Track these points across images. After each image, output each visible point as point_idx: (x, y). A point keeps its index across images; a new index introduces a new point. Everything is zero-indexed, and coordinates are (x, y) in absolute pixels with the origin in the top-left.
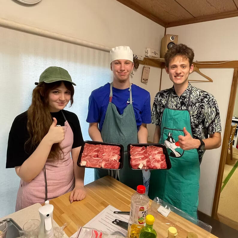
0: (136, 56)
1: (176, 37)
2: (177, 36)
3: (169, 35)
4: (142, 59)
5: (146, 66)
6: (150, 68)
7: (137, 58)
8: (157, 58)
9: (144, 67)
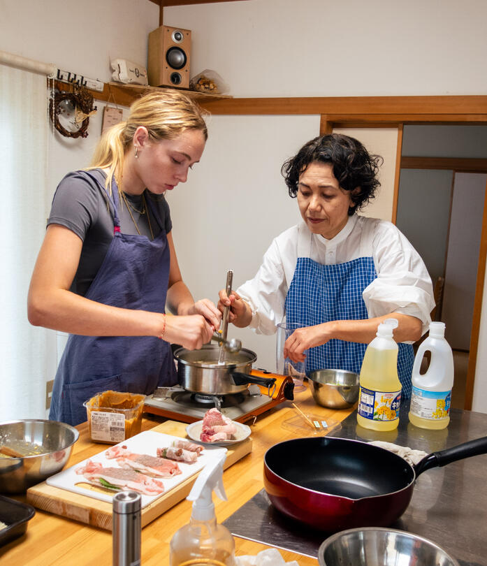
0: (83, 77)
1: (185, 33)
2: (188, 32)
3: (169, 28)
4: (99, 87)
5: (110, 106)
6: (121, 112)
7: (84, 83)
8: (139, 84)
9: (105, 108)
